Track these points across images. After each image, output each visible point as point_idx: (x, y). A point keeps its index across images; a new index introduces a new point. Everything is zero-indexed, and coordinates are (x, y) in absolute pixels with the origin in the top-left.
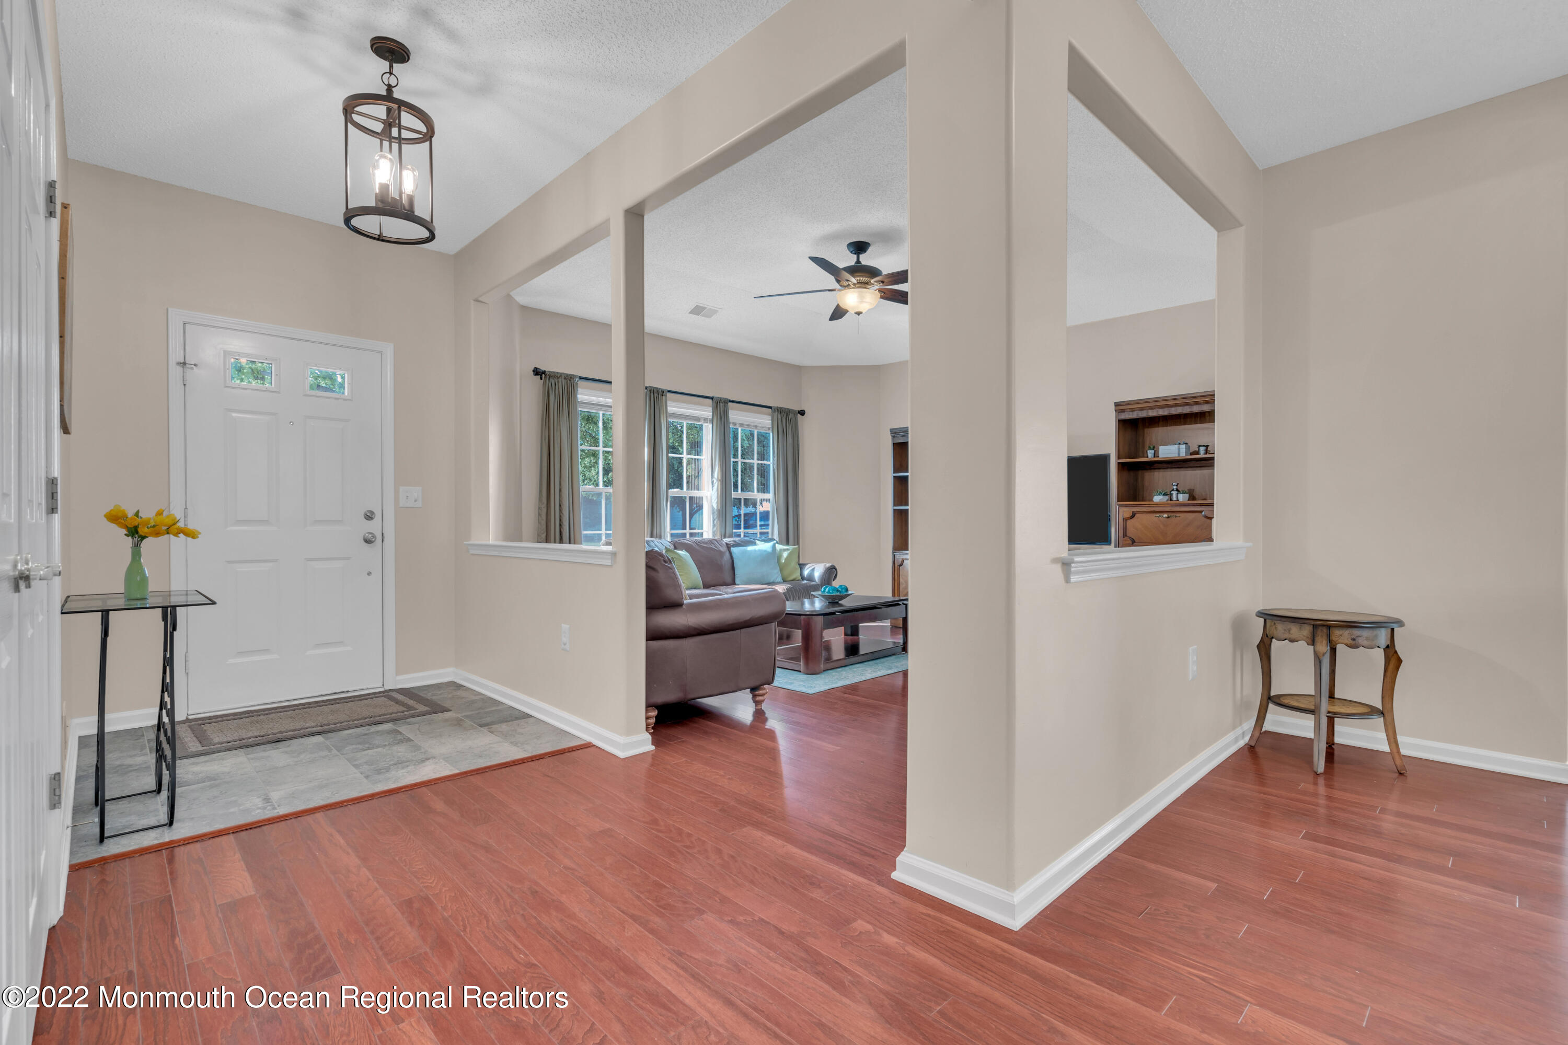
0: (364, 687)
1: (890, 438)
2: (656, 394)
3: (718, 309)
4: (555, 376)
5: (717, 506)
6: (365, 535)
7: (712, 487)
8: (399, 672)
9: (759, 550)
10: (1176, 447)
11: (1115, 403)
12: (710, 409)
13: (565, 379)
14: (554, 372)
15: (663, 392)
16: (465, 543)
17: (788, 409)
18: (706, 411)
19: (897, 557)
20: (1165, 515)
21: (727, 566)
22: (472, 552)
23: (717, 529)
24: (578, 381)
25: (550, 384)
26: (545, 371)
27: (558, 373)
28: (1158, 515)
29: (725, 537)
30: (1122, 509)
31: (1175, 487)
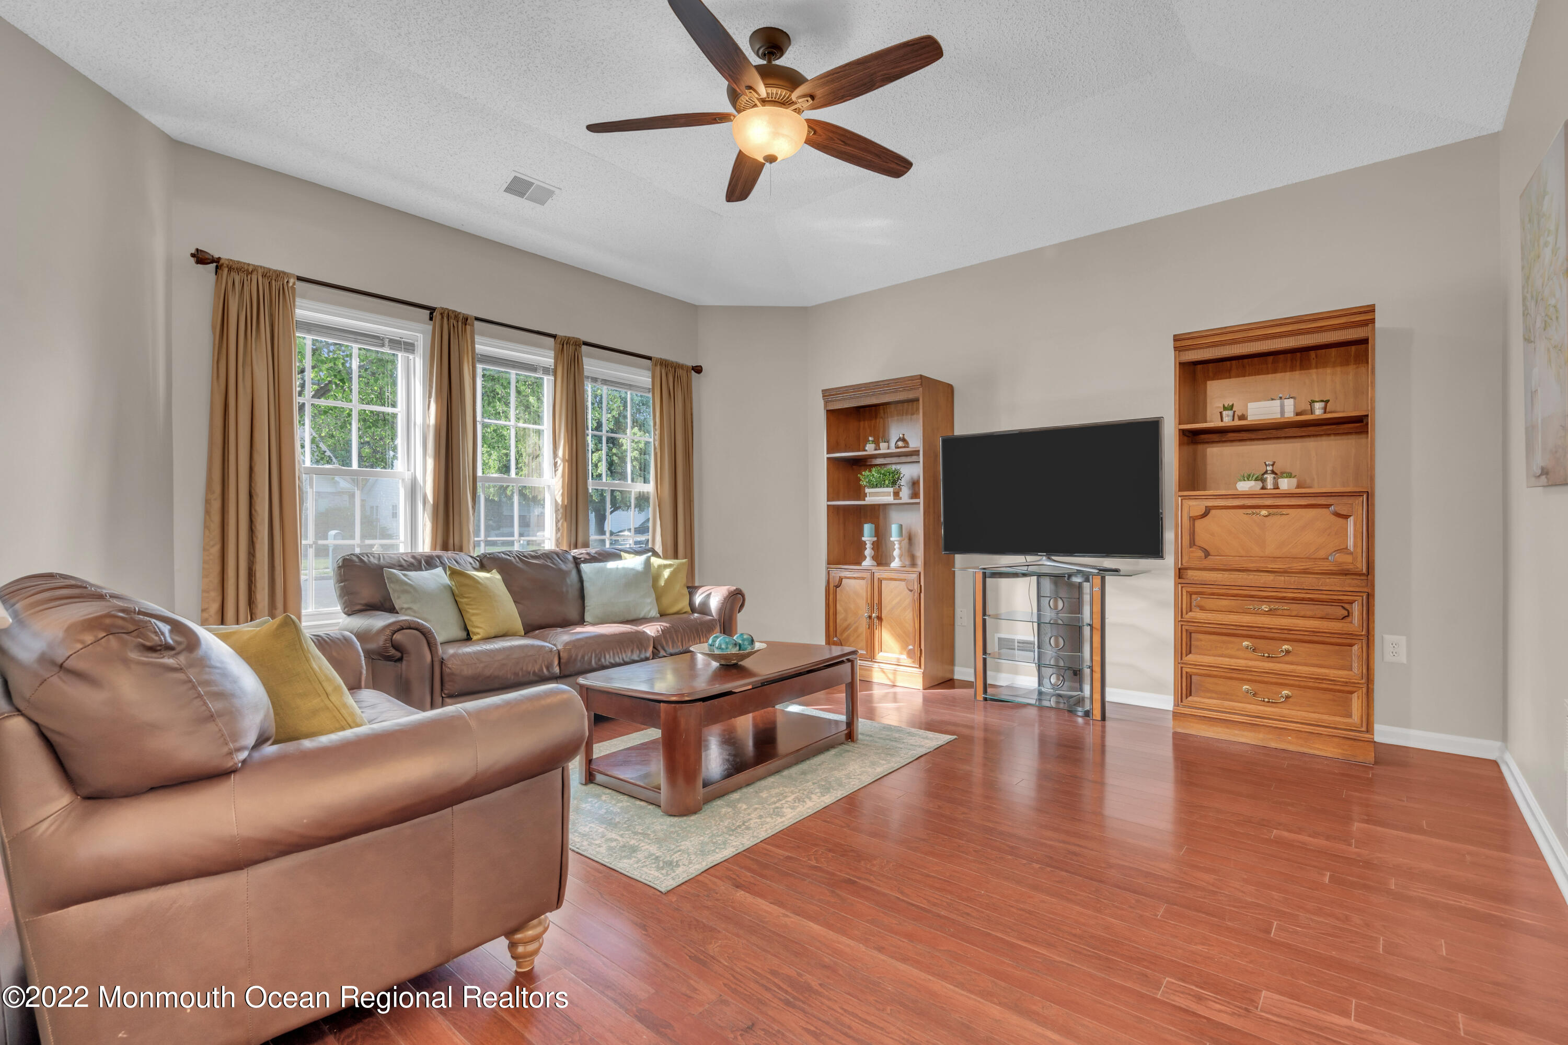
1: (822, 403)
5: (563, 501)
7: (555, 471)
9: (624, 568)
10: (1278, 402)
11: (1175, 336)
12: (552, 354)
13: (264, 276)
14: (238, 262)
18: (546, 357)
19: (833, 575)
20: (1264, 512)
21: (573, 592)
23: (562, 535)
24: (294, 284)
25: (230, 283)
26: (219, 258)
27: (249, 265)
28: (1249, 511)
29: (576, 547)
30: (1187, 503)
31: (1269, 468)
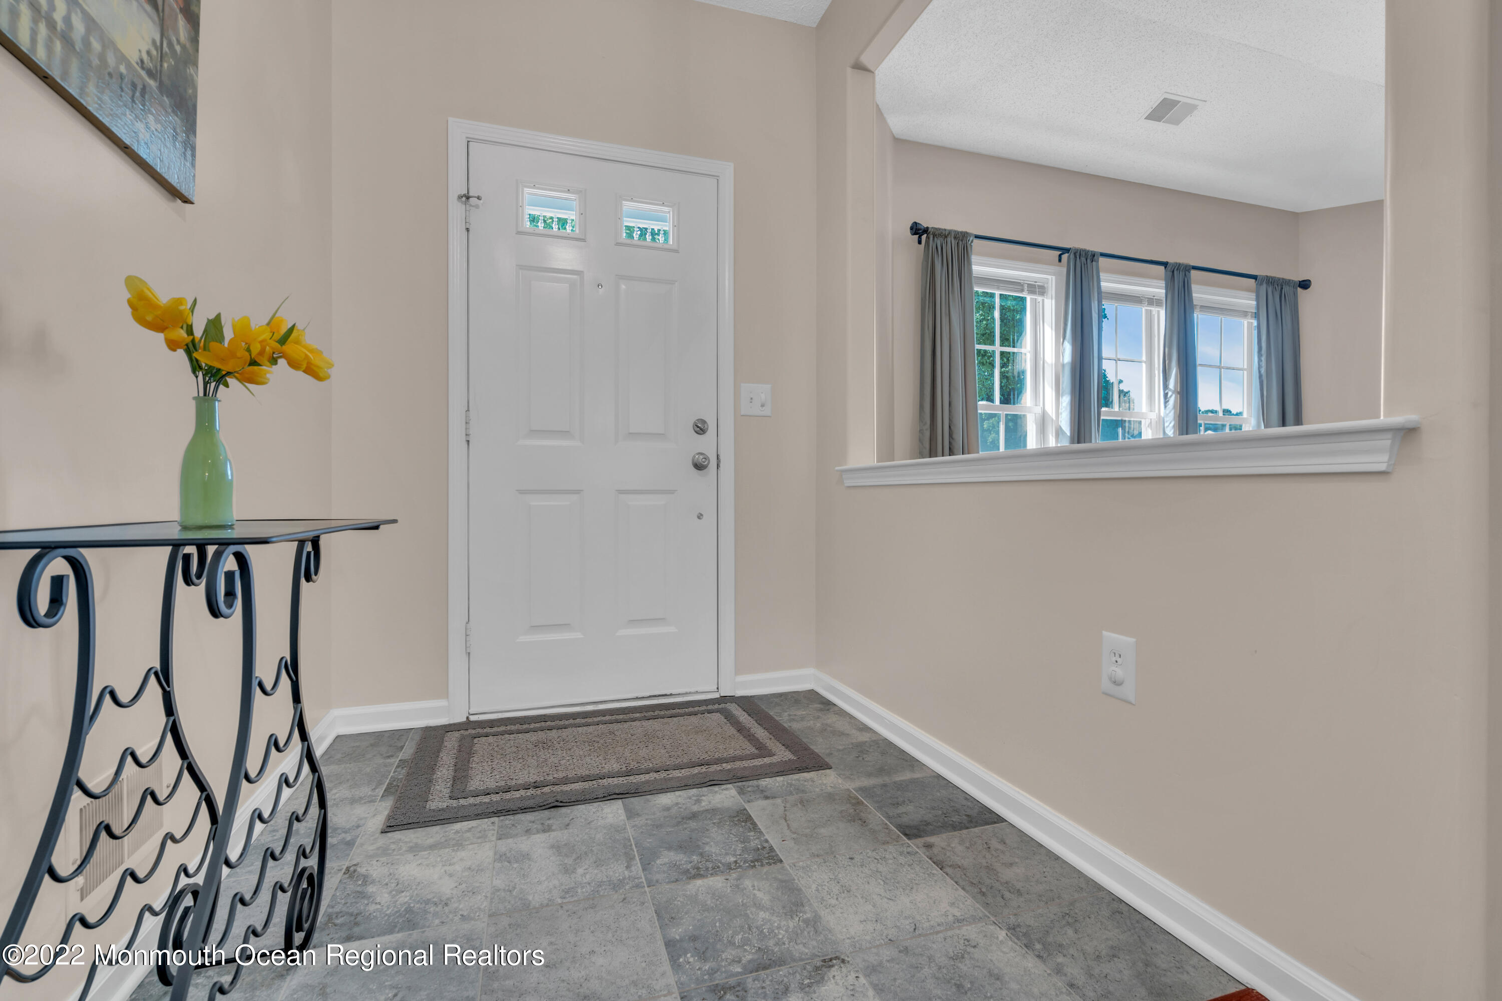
0: (693, 690)
2: (1083, 259)
3: (1196, 102)
4: (942, 234)
6: (694, 456)
8: (738, 671)
15: (1094, 256)
16: (837, 468)
17: (1283, 279)
22: (848, 483)
